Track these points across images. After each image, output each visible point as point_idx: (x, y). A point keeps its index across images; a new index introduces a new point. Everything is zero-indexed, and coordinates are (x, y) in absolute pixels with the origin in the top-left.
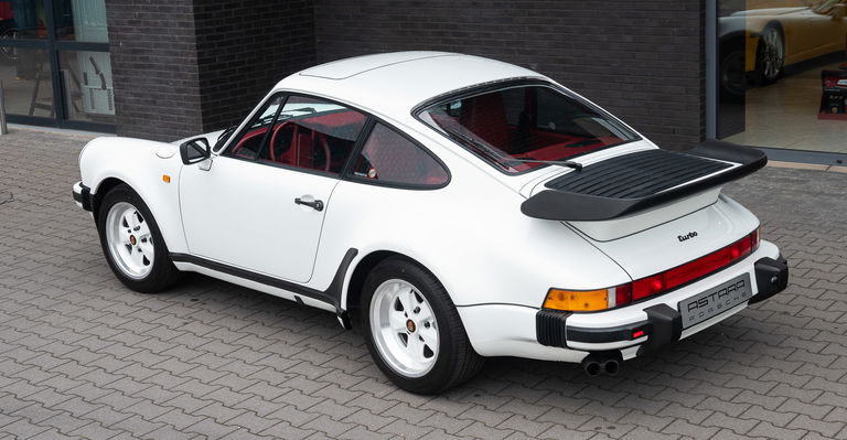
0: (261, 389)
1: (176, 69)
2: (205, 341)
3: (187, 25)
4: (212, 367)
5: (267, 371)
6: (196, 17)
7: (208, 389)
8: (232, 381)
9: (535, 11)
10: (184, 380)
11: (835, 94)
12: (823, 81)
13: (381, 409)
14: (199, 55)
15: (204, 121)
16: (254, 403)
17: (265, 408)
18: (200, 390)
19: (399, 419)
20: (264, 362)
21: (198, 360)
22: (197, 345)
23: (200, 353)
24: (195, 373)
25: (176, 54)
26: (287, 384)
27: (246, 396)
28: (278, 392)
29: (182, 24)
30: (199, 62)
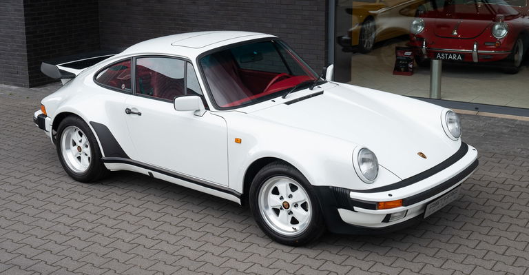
0: (55, 237)
1: (12, 37)
2: (22, 206)
3: (19, 11)
4: (26, 222)
5: (59, 226)
6: (25, 6)
7: (22, 236)
8: (37, 232)
9: (230, 8)
10: (7, 231)
11: (403, 60)
12: (396, 53)
13: (127, 249)
14: (27, 29)
15: (29, 69)
16: (51, 246)
17: (57, 248)
18: (17, 238)
19: (138, 255)
20: (58, 220)
21: (18, 219)
22: (18, 209)
23: (19, 214)
24: (16, 227)
25: (12, 28)
26: (72, 233)
27: (46, 241)
28: (65, 238)
29: (16, 10)
30: (27, 33)
